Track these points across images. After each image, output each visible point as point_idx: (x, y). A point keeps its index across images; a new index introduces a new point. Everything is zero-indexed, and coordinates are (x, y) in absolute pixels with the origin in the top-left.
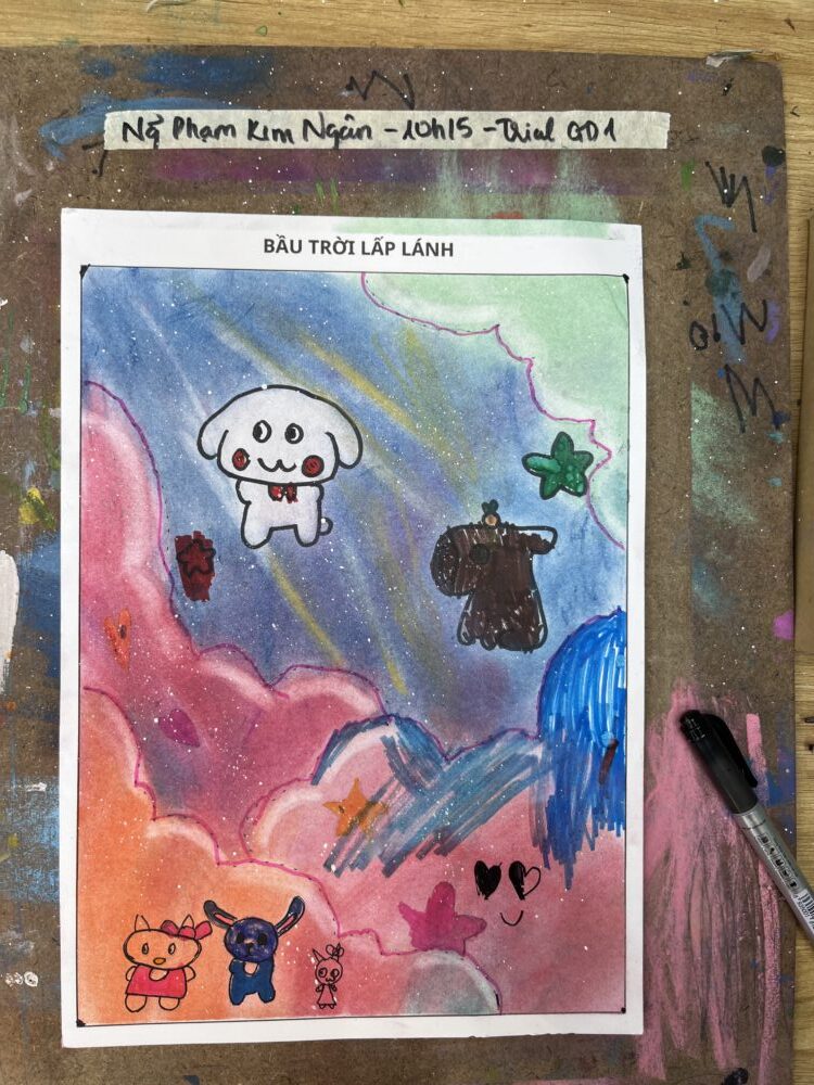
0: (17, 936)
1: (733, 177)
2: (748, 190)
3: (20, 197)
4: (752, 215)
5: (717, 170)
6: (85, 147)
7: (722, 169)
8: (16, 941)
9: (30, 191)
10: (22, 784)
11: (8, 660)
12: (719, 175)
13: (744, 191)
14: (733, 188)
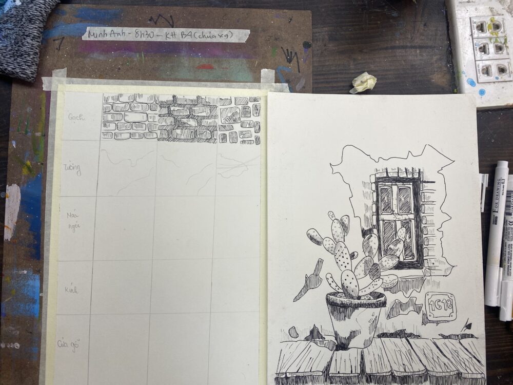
0: (13, 329)
1: (291, 52)
2: (297, 57)
4: (298, 65)
5: (285, 50)
6: (54, 41)
7: (287, 50)
8: (12, 331)
10: (18, 271)
11: (15, 224)
12: (286, 52)
13: (295, 58)
14: (291, 56)
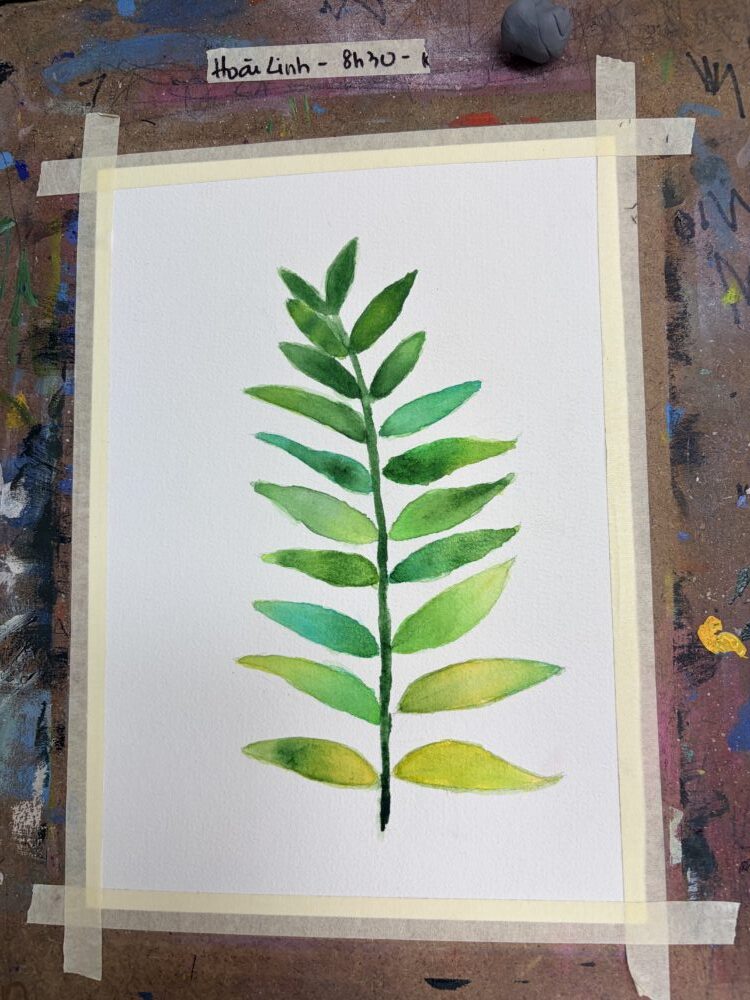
1: (716, 66)
2: (734, 77)
3: (23, 132)
4: (739, 100)
5: (699, 60)
6: (81, 84)
7: (705, 59)
9: (32, 126)
12: (701, 64)
13: (729, 78)
14: (717, 77)
